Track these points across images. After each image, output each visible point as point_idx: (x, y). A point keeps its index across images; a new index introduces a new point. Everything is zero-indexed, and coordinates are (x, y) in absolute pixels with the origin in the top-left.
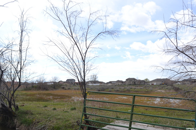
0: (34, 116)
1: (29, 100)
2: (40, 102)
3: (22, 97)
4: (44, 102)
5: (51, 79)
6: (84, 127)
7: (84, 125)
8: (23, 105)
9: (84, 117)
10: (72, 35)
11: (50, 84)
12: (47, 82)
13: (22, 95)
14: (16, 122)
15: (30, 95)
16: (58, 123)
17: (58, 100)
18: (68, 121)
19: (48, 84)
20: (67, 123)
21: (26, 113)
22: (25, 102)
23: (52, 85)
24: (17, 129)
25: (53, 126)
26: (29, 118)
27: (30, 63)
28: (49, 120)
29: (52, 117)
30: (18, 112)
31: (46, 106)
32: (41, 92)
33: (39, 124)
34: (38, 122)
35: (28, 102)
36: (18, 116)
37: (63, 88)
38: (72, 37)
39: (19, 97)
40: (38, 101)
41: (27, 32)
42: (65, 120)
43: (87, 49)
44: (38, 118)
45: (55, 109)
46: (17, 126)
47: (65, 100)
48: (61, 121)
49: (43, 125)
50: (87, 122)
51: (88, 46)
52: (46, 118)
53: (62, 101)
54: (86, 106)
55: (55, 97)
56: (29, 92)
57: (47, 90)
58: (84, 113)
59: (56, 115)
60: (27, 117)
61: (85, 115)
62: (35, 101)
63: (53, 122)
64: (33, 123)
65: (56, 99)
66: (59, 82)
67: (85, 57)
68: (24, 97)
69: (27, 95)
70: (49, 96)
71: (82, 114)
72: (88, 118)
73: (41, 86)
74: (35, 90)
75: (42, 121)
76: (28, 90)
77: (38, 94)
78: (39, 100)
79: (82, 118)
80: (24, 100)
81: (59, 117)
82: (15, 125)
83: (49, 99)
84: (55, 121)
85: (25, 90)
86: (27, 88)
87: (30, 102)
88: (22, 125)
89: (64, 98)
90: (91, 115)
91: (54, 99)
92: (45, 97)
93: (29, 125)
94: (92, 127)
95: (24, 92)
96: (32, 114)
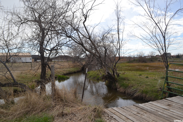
0: (129, 82)
1: (130, 70)
2: (137, 72)
3: (125, 67)
4: (141, 72)
5: (149, 53)
6: (166, 93)
7: (166, 91)
8: (124, 74)
9: (166, 85)
10: (151, 16)
11: (148, 57)
12: (146, 57)
13: (125, 66)
14: (118, 85)
15: (132, 66)
16: (147, 88)
17: (153, 70)
18: (155, 87)
19: (146, 58)
20: (153, 88)
21: (124, 79)
22: (126, 72)
23: (150, 58)
24: (118, 90)
25: (142, 90)
26: (126, 82)
27: (126, 42)
28: (140, 85)
29: (142, 83)
30: (119, 78)
31: (140, 75)
32: (141, 64)
33: (133, 87)
34: (132, 86)
35: (128, 72)
36: (119, 81)
37: (159, 61)
38: (152, 18)
39: (123, 68)
40: (136, 71)
41: (122, 19)
42: (152, 86)
43: (167, 26)
44: (132, 83)
45: (147, 77)
46: (118, 88)
47: (159, 70)
48: (149, 86)
49: (135, 88)
50: (169, 89)
51: (167, 24)
52: (138, 84)
53: (156, 71)
54: (168, 76)
55: (151, 68)
56: (131, 64)
57: (145, 62)
58: (166, 81)
59: (146, 82)
60: (125, 82)
61: (167, 83)
62: (135, 71)
63: (143, 87)
64: (129, 87)
65: (151, 69)
66: (156, 56)
67: (165, 33)
68: (127, 68)
69: (130, 66)
70: (146, 67)
71: (164, 82)
72: (170, 85)
73: (141, 60)
74: (137, 63)
75: (135, 86)
76: (131, 63)
77: (139, 66)
78: (138, 70)
79: (164, 85)
80: (126, 70)
81: (148, 83)
82: (117, 87)
83: (146, 69)
84: (145, 86)
85: (129, 62)
86: (130, 61)
87: (130, 72)
88: (121, 87)
89: (159, 69)
90: (172, 83)
91: (149, 69)
92: (143, 68)
93: (126, 88)
94: (174, 94)
95: (128, 64)
96: (128, 80)
